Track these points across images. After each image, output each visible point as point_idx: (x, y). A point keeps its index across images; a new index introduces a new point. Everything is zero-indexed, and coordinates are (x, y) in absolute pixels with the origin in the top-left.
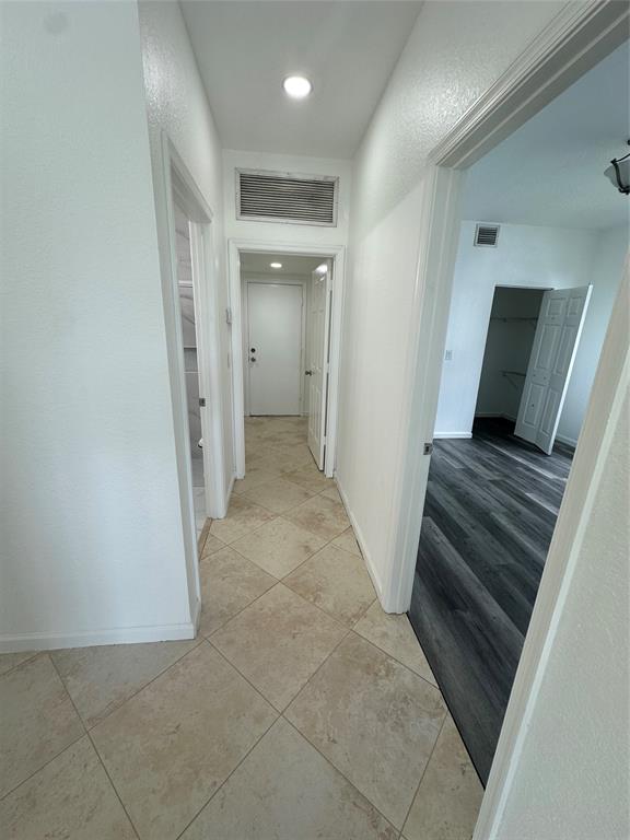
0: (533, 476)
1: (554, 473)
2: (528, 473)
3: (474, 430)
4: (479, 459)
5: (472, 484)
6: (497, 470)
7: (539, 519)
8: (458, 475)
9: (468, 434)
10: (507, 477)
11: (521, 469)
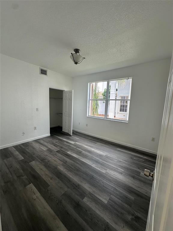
0: (69, 145)
1: (74, 141)
2: (67, 144)
3: (51, 133)
4: (53, 144)
5: (50, 155)
6: (59, 146)
7: (72, 162)
8: (46, 153)
9: (49, 134)
10: (62, 147)
11: (65, 143)
